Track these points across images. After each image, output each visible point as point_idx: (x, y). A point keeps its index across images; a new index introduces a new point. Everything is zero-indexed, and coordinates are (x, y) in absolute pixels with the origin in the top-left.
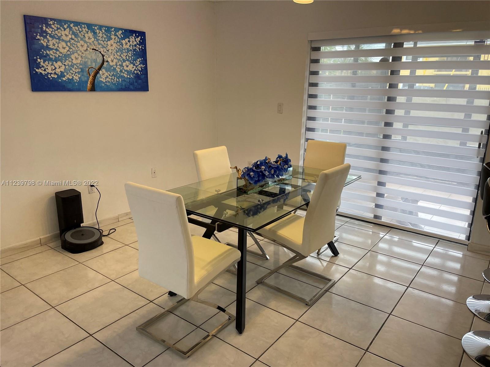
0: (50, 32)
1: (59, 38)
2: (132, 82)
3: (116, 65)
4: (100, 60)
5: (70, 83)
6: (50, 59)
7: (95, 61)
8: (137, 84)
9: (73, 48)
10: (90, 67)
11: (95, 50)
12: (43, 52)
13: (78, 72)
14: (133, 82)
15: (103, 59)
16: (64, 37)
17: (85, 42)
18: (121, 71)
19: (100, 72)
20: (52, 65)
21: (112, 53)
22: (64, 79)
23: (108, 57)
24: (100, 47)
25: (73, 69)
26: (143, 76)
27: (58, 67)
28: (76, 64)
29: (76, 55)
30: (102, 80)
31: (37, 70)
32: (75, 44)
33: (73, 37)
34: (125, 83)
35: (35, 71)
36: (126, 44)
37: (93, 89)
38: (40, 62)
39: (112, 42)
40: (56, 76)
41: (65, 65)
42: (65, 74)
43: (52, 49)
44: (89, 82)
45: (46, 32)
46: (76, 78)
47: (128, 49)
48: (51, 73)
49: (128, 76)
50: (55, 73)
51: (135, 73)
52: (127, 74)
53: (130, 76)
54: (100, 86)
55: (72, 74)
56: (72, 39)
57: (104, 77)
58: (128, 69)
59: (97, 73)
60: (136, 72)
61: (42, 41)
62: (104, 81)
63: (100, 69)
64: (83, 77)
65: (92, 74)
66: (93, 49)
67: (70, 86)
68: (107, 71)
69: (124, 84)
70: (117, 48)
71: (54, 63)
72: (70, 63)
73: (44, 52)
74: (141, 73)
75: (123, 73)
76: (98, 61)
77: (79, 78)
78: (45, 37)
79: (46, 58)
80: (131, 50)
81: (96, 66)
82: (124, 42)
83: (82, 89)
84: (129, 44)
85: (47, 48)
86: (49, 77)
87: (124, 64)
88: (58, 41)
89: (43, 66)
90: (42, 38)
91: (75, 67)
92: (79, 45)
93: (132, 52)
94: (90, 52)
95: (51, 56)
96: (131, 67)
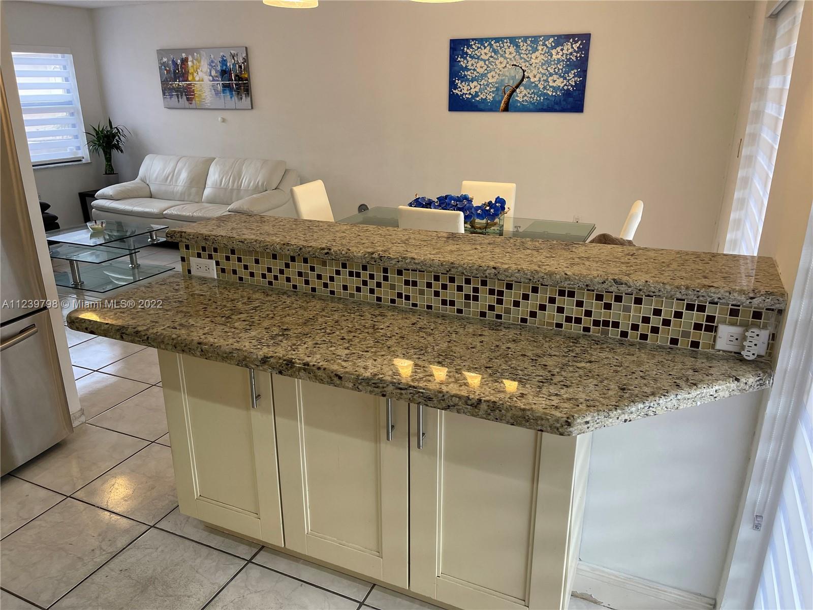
0: (470, 53)
1: (478, 58)
2: (558, 101)
3: (539, 81)
4: (519, 77)
5: (483, 103)
6: (468, 80)
7: (514, 78)
8: (565, 103)
9: (491, 67)
10: (506, 85)
11: (515, 65)
12: (461, 74)
13: (493, 92)
14: (560, 100)
15: (524, 74)
16: (483, 57)
17: (505, 58)
18: (545, 88)
19: (518, 90)
20: (469, 85)
21: (535, 67)
22: (478, 99)
23: (529, 71)
24: (521, 61)
25: (488, 89)
26: (577, 92)
27: (473, 87)
28: (491, 83)
29: (493, 73)
30: (518, 99)
31: (454, 91)
32: (493, 62)
33: (493, 54)
34: (548, 101)
35: (453, 92)
36: (558, 53)
37: (506, 109)
38: (457, 83)
39: (537, 53)
40: (470, 96)
41: (480, 84)
42: (479, 94)
43: (471, 69)
44: (503, 102)
45: (467, 53)
46: (490, 97)
47: (558, 59)
48: (466, 94)
49: (554, 94)
50: (470, 94)
51: (564, 90)
52: (552, 92)
53: (556, 94)
54: (515, 105)
55: (486, 93)
56: (491, 57)
57: (521, 95)
58: (554, 85)
59: (514, 91)
60: (566, 88)
61: (462, 63)
62: (521, 101)
63: (517, 87)
64: (497, 97)
65: (508, 93)
66: (513, 65)
67: (482, 106)
68: (525, 89)
69: (546, 103)
70: (543, 60)
71: (471, 83)
72: (485, 83)
73: (463, 73)
74: (573, 89)
75: (547, 90)
76: (517, 77)
77: (493, 97)
78: (465, 58)
79: (464, 79)
80: (563, 61)
81: (513, 84)
82: (554, 52)
83: (494, 109)
84: (561, 53)
85: (466, 69)
86: (464, 97)
87: (550, 79)
88: (477, 60)
89: (460, 87)
90: (462, 59)
91: (491, 85)
92: (497, 62)
93: (565, 63)
94: (508, 68)
95: (468, 77)
96: (560, 83)
